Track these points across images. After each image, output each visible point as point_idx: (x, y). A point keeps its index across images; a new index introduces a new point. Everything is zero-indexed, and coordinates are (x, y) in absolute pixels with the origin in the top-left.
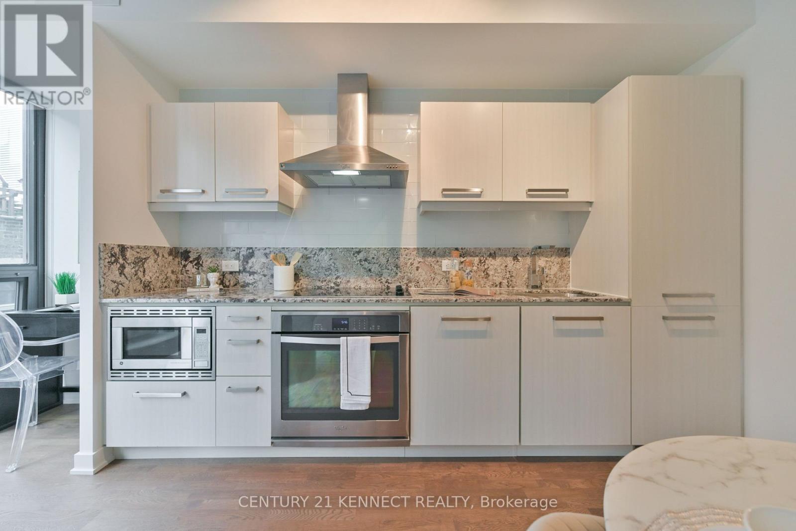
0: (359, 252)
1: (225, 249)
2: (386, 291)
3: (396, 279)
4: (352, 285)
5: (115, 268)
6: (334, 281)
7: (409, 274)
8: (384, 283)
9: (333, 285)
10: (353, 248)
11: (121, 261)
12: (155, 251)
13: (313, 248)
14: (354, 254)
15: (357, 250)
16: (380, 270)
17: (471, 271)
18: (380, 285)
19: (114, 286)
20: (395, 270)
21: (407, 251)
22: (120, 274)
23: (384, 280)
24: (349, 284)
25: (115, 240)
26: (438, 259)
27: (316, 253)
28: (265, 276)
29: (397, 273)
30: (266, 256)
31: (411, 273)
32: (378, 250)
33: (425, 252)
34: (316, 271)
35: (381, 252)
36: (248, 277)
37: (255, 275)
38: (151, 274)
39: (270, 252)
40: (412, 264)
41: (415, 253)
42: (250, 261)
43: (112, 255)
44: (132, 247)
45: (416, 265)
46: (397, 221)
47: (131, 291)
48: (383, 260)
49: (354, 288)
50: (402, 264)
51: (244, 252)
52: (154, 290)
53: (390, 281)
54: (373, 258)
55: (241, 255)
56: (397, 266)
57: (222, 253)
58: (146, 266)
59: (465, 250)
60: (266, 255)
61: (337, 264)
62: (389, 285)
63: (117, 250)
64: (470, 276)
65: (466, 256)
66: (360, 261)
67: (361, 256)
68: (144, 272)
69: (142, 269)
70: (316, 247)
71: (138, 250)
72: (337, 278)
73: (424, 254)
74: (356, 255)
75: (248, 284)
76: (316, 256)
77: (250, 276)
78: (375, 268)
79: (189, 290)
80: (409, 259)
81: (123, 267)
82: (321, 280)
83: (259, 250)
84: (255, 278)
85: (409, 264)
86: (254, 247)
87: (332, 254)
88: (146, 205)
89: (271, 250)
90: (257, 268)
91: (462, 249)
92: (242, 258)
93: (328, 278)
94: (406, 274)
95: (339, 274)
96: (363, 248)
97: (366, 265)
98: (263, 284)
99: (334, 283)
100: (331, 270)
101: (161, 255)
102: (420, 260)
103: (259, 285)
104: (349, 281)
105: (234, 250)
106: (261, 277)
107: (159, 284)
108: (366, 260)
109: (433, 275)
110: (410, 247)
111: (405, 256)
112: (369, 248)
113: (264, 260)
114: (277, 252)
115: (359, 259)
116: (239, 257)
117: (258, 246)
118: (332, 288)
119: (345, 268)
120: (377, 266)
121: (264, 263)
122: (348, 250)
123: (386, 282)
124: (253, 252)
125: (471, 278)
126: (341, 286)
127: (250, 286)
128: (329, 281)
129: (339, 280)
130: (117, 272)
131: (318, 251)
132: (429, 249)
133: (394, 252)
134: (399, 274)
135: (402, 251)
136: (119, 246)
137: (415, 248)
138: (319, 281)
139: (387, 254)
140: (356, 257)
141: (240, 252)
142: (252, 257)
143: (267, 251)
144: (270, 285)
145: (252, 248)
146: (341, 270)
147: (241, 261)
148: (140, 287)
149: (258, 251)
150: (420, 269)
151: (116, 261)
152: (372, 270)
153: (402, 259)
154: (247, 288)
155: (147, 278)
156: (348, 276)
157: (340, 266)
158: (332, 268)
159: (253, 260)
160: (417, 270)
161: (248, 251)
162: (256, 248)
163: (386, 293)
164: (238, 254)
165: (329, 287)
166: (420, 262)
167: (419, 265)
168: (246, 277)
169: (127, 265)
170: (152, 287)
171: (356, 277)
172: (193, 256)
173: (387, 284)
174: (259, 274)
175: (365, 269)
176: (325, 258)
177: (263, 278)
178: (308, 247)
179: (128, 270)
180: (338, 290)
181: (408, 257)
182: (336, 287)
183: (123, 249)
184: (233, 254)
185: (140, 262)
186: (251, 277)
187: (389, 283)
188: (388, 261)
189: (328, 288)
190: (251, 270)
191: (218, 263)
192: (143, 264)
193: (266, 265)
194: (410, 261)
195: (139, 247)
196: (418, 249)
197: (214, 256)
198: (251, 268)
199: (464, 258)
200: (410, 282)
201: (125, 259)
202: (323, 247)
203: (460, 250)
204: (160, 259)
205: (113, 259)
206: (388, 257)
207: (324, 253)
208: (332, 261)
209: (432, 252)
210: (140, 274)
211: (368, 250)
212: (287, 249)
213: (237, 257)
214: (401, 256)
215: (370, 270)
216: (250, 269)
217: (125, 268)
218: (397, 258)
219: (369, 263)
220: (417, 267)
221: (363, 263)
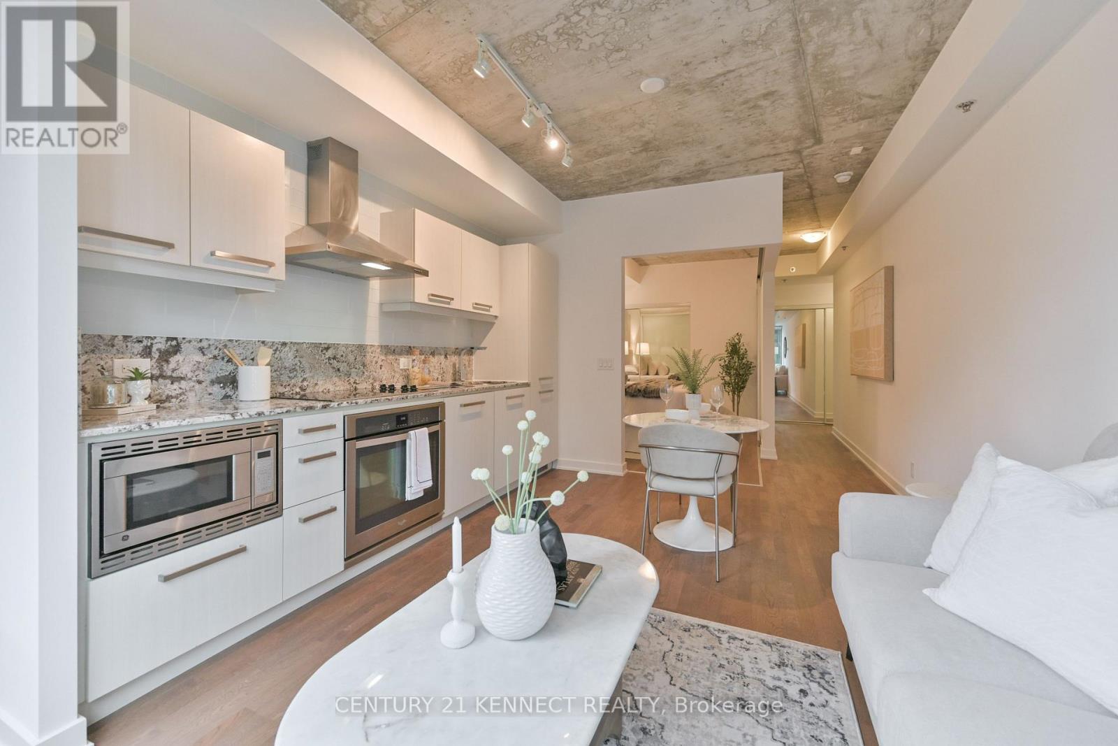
0: (327, 349)
1: (121, 338)
2: (354, 393)
3: (363, 378)
4: (320, 388)
6: (300, 384)
7: (374, 373)
8: (352, 384)
9: (298, 390)
10: (321, 344)
13: (273, 342)
14: (322, 351)
15: (326, 346)
16: (348, 369)
18: (348, 387)
20: (362, 370)
21: (372, 348)
23: (352, 381)
24: (317, 387)
26: (397, 357)
27: (277, 348)
28: (200, 382)
29: (364, 373)
30: (203, 353)
31: (376, 372)
32: (347, 346)
33: (389, 350)
34: (278, 373)
35: (349, 349)
36: (169, 386)
37: (182, 381)
39: (209, 345)
40: (376, 362)
41: (379, 350)
42: (174, 360)
45: (380, 363)
46: (361, 315)
48: (351, 358)
49: (323, 392)
50: (368, 362)
51: (160, 345)
53: (357, 382)
54: (342, 356)
55: (154, 349)
56: (364, 365)
57: (113, 346)
60: (201, 350)
61: (304, 363)
66: (329, 359)
67: (330, 353)
70: (276, 340)
72: (303, 381)
73: (386, 352)
74: (324, 352)
75: (169, 398)
76: (278, 352)
77: (172, 383)
78: (343, 367)
80: (374, 357)
82: (284, 384)
83: (190, 342)
84: (183, 387)
85: (374, 361)
86: (180, 337)
87: (297, 351)
89: (211, 343)
90: (185, 370)
92: (156, 355)
93: (293, 381)
95: (305, 376)
96: (331, 344)
97: (335, 363)
98: (196, 395)
99: (300, 388)
100: (296, 371)
102: (383, 357)
103: (190, 398)
104: (316, 384)
105: (141, 342)
106: (192, 384)
108: (334, 358)
109: (393, 374)
110: (374, 344)
111: (370, 354)
112: (337, 344)
113: (198, 357)
114: (220, 346)
115: (327, 356)
116: (150, 353)
117: (189, 337)
118: (297, 393)
119: (312, 367)
120: (345, 364)
121: (199, 363)
122: (317, 345)
123: (354, 383)
124: (178, 345)
126: (308, 391)
127: (174, 400)
128: (294, 385)
129: (305, 384)
131: (280, 346)
132: (390, 346)
133: (361, 348)
134: (366, 373)
135: (369, 349)
137: (378, 345)
138: (282, 385)
139: (355, 351)
140: (324, 354)
141: (152, 344)
142: (176, 354)
143: (205, 344)
144: (210, 396)
145: (176, 339)
146: (307, 371)
147: (155, 360)
149: (187, 344)
150: (383, 369)
152: (341, 369)
153: (368, 357)
154: (167, 404)
156: (316, 378)
157: (307, 366)
158: (297, 368)
159: (178, 357)
160: (381, 368)
161: (169, 343)
162: (184, 339)
163: (354, 395)
164: (150, 347)
165: (294, 392)
166: (383, 360)
167: (382, 363)
168: (166, 386)
171: (324, 378)
173: (354, 385)
174: (190, 379)
175: (334, 368)
176: (289, 355)
177: (197, 386)
178: (267, 340)
180: (305, 395)
181: (373, 355)
182: (302, 393)
184: (138, 348)
186: (176, 385)
187: (356, 384)
188: (356, 359)
189: (292, 394)
190: (174, 375)
191: (102, 363)
193: (202, 366)
194: (375, 359)
196: (381, 346)
197: (93, 351)
198: (174, 370)
199: (415, 356)
200: (375, 381)
202: (287, 341)
203: (412, 349)
206: (355, 355)
207: (287, 349)
208: (297, 359)
209: (392, 350)
211: (336, 346)
212: (236, 341)
213: (147, 352)
214: (367, 354)
215: (339, 370)
216: (173, 372)
218: (364, 356)
219: (338, 361)
220: (381, 366)
221: (332, 361)
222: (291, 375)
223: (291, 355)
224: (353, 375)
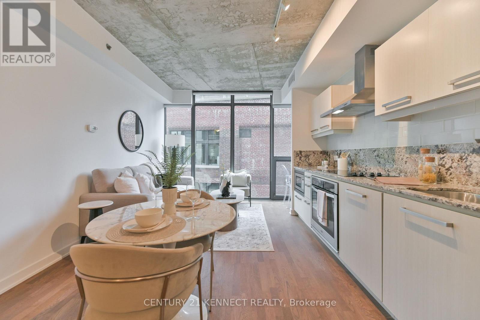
0: (375, 151)
1: (335, 151)
3: (393, 169)
5: (298, 158)
7: (401, 167)
8: (387, 171)
10: (372, 149)
11: (300, 156)
12: (313, 152)
15: (374, 150)
16: (384, 162)
17: (451, 167)
19: (297, 163)
20: (392, 163)
21: (399, 149)
22: (300, 160)
23: (386, 169)
24: (371, 170)
25: (298, 150)
26: (420, 155)
29: (393, 165)
31: (402, 166)
32: (384, 149)
33: (413, 150)
34: (358, 162)
35: (385, 151)
38: (312, 160)
40: (402, 159)
41: (404, 150)
43: (297, 154)
44: (304, 151)
45: (405, 160)
47: (304, 165)
48: (386, 156)
50: (396, 159)
52: (313, 166)
53: (390, 171)
54: (381, 155)
56: (394, 160)
57: (334, 153)
58: (309, 157)
59: (445, 147)
61: (366, 158)
62: (389, 173)
63: (299, 152)
64: (450, 171)
65: (446, 153)
66: (376, 156)
67: (376, 154)
68: (309, 159)
69: (308, 159)
71: (306, 152)
72: (366, 166)
73: (410, 151)
74: (374, 152)
78: (382, 161)
79: (318, 167)
80: (401, 155)
81: (301, 157)
85: (401, 159)
87: (364, 153)
88: (311, 136)
91: (441, 146)
92: (338, 155)
94: (399, 166)
95: (367, 164)
96: (377, 148)
97: (378, 159)
101: (316, 153)
102: (408, 156)
104: (370, 169)
107: (315, 164)
108: (378, 156)
110: (401, 146)
111: (398, 153)
112: (379, 148)
115: (375, 155)
120: (383, 160)
122: (370, 150)
123: (388, 171)
125: (451, 174)
128: (363, 168)
129: (367, 168)
130: (299, 159)
131: (359, 151)
132: (413, 147)
133: (392, 150)
134: (395, 166)
135: (397, 150)
136: (299, 151)
137: (404, 147)
139: (389, 152)
141: (338, 152)
143: (345, 151)
146: (367, 162)
148: (307, 164)
150: (407, 163)
151: (298, 156)
152: (381, 162)
153: (396, 155)
155: (310, 161)
157: (367, 159)
160: (406, 164)
161: (340, 151)
162: (342, 150)
166: (408, 157)
167: (407, 160)
169: (302, 157)
170: (312, 165)
171: (373, 166)
172: (329, 154)
173: (388, 172)
175: (377, 161)
178: (356, 149)
179: (302, 158)
181: (400, 154)
183: (301, 152)
185: (307, 156)
187: (389, 172)
188: (389, 156)
191: (333, 157)
192: (308, 157)
194: (401, 157)
195: (307, 151)
196: (406, 147)
197: (332, 154)
199: (443, 154)
200: (401, 172)
201: (301, 155)
202: (361, 149)
203: (439, 147)
204: (315, 155)
205: (297, 155)
206: (388, 154)
208: (364, 156)
209: (416, 150)
210: (307, 160)
211: (378, 149)
214: (396, 153)
215: (380, 162)
217: (301, 158)
218: (394, 155)
219: (379, 158)
220: (406, 162)
221: (377, 158)
222: (362, 163)
223: (362, 154)
224: (387, 166)
